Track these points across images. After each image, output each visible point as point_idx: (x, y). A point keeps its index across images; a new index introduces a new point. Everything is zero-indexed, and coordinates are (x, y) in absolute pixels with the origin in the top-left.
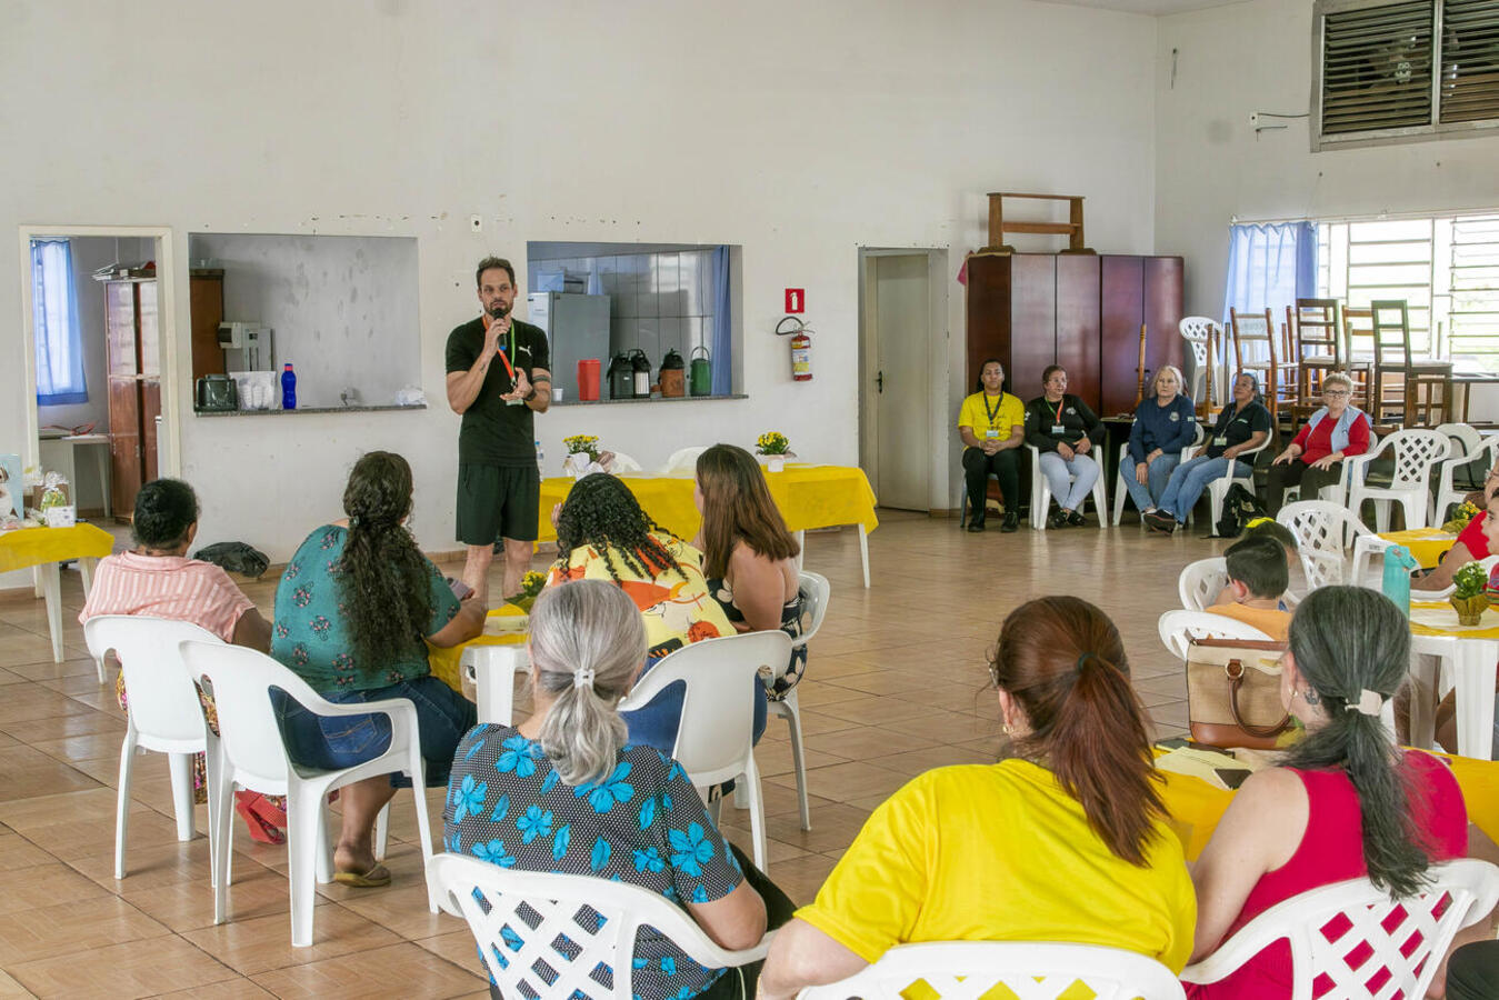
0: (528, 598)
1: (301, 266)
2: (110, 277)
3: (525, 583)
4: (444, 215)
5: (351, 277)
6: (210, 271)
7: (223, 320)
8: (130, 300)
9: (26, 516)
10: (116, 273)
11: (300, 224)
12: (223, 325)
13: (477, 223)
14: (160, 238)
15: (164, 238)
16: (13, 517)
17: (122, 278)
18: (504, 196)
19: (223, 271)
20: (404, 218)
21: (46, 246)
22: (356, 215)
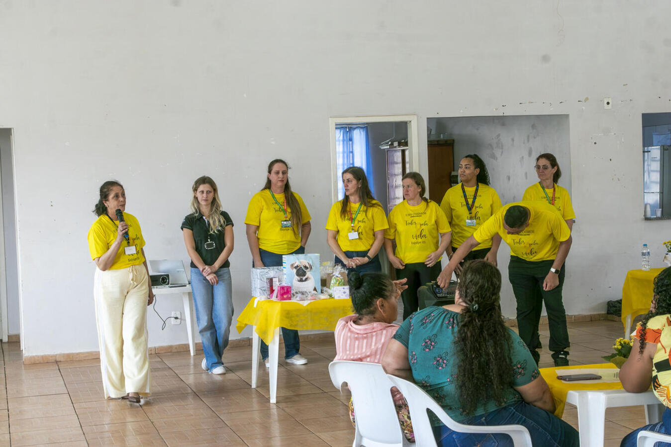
0: (618, 356)
1: (499, 135)
2: (388, 147)
3: (616, 347)
4: (587, 99)
5: (528, 141)
6: (446, 141)
7: (454, 171)
8: (400, 160)
9: (322, 292)
10: (392, 144)
11: (494, 110)
12: (453, 173)
13: (608, 103)
14: (410, 121)
15: (412, 122)
16: (315, 292)
17: (395, 147)
18: (627, 85)
19: (454, 140)
20: (560, 103)
21: (354, 130)
22: (529, 102)
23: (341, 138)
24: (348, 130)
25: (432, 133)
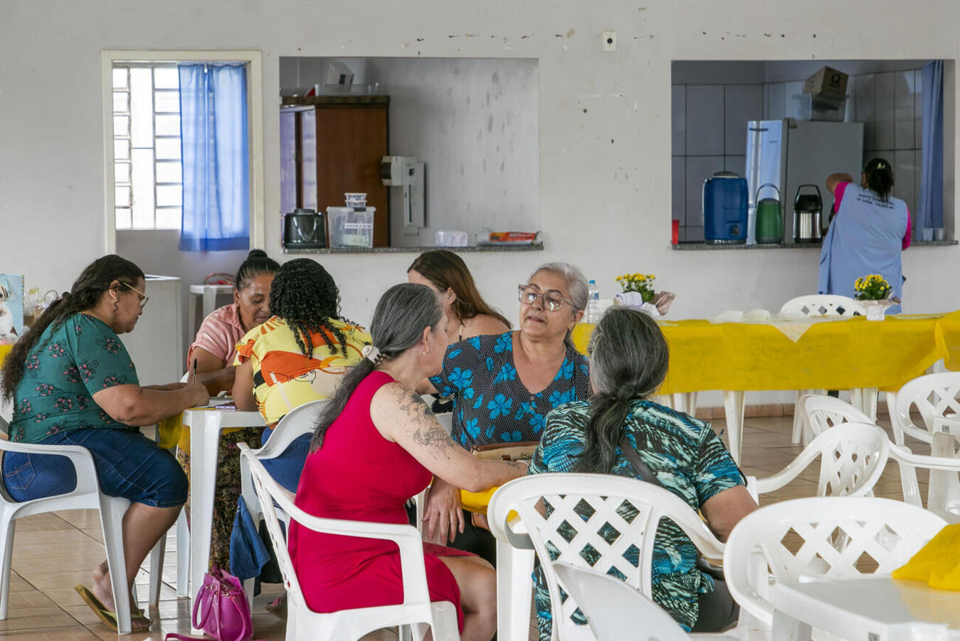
4: (571, 33)
5: (488, 104)
6: (374, 99)
7: (388, 154)
11: (403, 46)
12: (385, 159)
13: (610, 41)
14: (250, 62)
15: (252, 63)
18: (644, 9)
19: (388, 98)
20: (523, 38)
21: (218, 71)
22: (467, 35)
23: (193, 85)
24: (206, 71)
25: (354, 82)
